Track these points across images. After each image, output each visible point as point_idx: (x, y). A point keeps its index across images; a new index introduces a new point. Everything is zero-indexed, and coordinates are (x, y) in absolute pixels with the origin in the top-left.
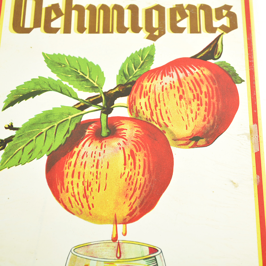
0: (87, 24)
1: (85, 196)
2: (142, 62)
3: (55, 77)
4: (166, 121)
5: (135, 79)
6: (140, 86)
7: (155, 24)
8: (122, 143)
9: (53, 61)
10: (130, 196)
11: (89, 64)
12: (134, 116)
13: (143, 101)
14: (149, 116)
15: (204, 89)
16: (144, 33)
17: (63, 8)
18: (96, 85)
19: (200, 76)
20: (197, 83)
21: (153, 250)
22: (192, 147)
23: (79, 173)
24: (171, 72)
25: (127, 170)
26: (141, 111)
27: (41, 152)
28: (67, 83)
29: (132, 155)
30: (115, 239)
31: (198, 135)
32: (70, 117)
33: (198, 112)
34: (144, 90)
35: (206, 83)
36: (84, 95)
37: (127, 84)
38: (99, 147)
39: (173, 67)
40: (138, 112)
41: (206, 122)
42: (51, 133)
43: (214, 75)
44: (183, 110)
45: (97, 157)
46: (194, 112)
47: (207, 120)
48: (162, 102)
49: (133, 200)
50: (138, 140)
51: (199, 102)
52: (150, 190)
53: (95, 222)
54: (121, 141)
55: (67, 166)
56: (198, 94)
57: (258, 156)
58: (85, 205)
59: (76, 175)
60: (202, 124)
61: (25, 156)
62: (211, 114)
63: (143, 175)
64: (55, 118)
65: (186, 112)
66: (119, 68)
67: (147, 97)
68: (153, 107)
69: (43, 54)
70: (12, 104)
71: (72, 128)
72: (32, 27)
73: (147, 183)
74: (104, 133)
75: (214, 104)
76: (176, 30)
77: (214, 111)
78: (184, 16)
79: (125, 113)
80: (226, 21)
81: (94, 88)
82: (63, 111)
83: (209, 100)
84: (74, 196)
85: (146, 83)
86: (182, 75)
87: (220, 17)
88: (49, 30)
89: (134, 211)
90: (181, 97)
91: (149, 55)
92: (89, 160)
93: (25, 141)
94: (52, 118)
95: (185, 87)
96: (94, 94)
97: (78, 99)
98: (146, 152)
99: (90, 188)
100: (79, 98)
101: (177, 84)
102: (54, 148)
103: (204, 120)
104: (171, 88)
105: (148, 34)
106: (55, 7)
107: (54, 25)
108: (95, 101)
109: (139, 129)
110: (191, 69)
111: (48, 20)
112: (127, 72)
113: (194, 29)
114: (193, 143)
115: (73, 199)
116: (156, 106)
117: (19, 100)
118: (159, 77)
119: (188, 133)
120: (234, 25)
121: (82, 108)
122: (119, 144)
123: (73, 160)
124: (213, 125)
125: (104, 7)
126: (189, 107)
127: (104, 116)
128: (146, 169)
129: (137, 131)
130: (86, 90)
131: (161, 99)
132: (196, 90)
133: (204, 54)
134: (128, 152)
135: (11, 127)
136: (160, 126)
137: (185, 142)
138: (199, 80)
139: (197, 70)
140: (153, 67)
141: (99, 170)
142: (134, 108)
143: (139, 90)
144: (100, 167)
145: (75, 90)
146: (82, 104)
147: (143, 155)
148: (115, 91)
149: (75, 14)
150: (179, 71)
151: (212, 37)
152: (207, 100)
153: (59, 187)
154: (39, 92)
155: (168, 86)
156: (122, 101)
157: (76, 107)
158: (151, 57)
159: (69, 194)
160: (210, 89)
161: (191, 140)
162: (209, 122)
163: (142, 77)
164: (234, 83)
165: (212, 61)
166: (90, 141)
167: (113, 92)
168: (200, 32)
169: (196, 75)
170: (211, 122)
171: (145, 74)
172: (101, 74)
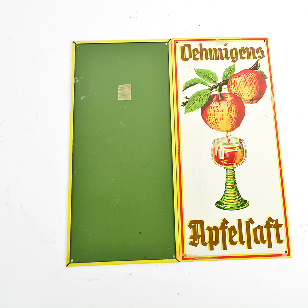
0: (209, 57)
1: (216, 122)
2: (231, 71)
3: (200, 78)
4: (241, 94)
5: (229, 78)
7: (234, 56)
8: (227, 103)
9: (198, 72)
10: (231, 122)
11: (211, 72)
12: (230, 92)
13: (232, 86)
14: (235, 92)
15: (254, 82)
16: (230, 60)
17: (199, 50)
18: (215, 81)
19: (252, 76)
20: (251, 79)
21: (241, 140)
22: (251, 103)
23: (213, 114)
24: (241, 75)
25: (230, 112)
26: (232, 90)
27: (198, 107)
28: (204, 80)
29: (231, 107)
30: (227, 137)
31: (253, 99)
32: (207, 93)
33: (252, 90)
34: (232, 82)
35: (254, 79)
36: (211, 85)
37: (226, 80)
38: (219, 104)
39: (242, 73)
40: (231, 91)
41: (255, 94)
42: (201, 99)
43: (257, 76)
44: (247, 89)
45: (219, 108)
46: (251, 90)
47: (256, 93)
48: (239, 87)
49: (232, 123)
50: (232, 101)
51: (252, 87)
52: (238, 119)
53: (220, 131)
54: (226, 102)
55: (208, 111)
57: (274, 106)
58: (216, 125)
59: (212, 115)
61: (193, 108)
62: (257, 91)
63: (235, 114)
64: (202, 94)
65: (248, 90)
66: (222, 74)
67: (234, 85)
68: (236, 89)
69: (194, 69)
70: (186, 89)
71: (208, 97)
72: (189, 58)
73: (237, 117)
74: (220, 99)
75: (258, 87)
76: (242, 58)
77: (258, 90)
78: (244, 52)
79: (226, 91)
80: (260, 54)
81: (214, 82)
82: (204, 91)
83: (256, 85)
84: (212, 122)
85: (233, 80)
86: (246, 76)
87: (258, 53)
88: (195, 59)
89: (233, 127)
90: (246, 85)
91: (233, 68)
92: (216, 109)
93: (192, 103)
94: (201, 94)
95: (247, 81)
96: (214, 84)
98: (235, 106)
99: (217, 119)
100: (209, 86)
101: (244, 80)
102: (203, 105)
103: (255, 93)
105: (232, 60)
106: (196, 49)
107: (197, 57)
108: (215, 87)
109: (232, 97)
110: (248, 73)
111: (194, 55)
112: (226, 76)
113: (249, 58)
114: (251, 102)
115: (212, 123)
116: (237, 88)
117: (188, 87)
118: (237, 77)
119: (249, 98)
120: (263, 56)
121: (211, 90)
122: (226, 103)
123: (210, 109)
124: (258, 95)
125: (214, 49)
126: (249, 88)
127: (219, 92)
128: (236, 112)
129: (232, 98)
130: (212, 83)
131: (239, 86)
132: (251, 82)
133: (253, 67)
134: (229, 106)
135: (186, 98)
137: (248, 102)
138: (252, 78)
139: (251, 74)
140: (235, 73)
141: (220, 113)
142: (230, 89)
143: (231, 82)
144: (220, 112)
145: (208, 83)
146: (211, 88)
147: (234, 107)
148: (222, 83)
149: (204, 52)
150: (244, 75)
151: (256, 61)
152: (255, 85)
153: (206, 119)
154: (195, 84)
155: (241, 81)
156: (225, 87)
157: (209, 89)
158: (234, 69)
159: (210, 122)
160: (256, 81)
161: (251, 101)
162: (256, 94)
163: (231, 77)
164: (264, 79)
165: (256, 70)
166: (215, 102)
167: (221, 83)
168: (251, 59)
169: (251, 76)
170: (257, 94)
171: (232, 76)
172: (216, 77)
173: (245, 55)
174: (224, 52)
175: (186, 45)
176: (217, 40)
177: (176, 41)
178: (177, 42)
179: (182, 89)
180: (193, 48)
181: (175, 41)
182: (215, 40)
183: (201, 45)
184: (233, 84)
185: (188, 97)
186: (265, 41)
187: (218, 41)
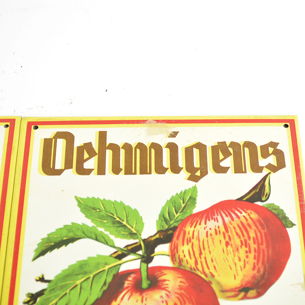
0: (122, 165)
2: (183, 205)
3: (89, 223)
4: (212, 270)
5: (176, 224)
6: (182, 232)
7: (197, 164)
8: (164, 296)
9: (87, 206)
11: (126, 208)
12: (177, 265)
13: (186, 248)
14: (193, 266)
15: (252, 235)
16: (184, 174)
17: (96, 147)
18: (134, 232)
19: (247, 220)
20: (244, 228)
22: (242, 299)
24: (216, 216)
26: (184, 259)
28: (102, 230)
31: (248, 285)
32: (107, 267)
33: (247, 260)
34: (187, 236)
35: (254, 227)
36: (122, 243)
37: (168, 230)
38: (140, 300)
39: (217, 210)
40: (181, 261)
41: (255, 272)
42: (87, 285)
43: (263, 219)
44: (230, 257)
46: (242, 260)
47: (257, 268)
48: (207, 249)
50: (183, 292)
51: (247, 249)
54: (163, 293)
56: (245, 240)
60: (252, 273)
62: (260, 263)
64: (91, 268)
65: (233, 260)
66: (158, 212)
67: (190, 244)
68: (197, 255)
69: (76, 197)
70: (43, 253)
71: (109, 279)
72: (63, 168)
74: (145, 284)
75: (263, 250)
76: (220, 169)
77: (263, 258)
78: (227, 154)
79: (167, 262)
80: (272, 160)
81: (132, 235)
82: (99, 261)
83: (258, 246)
85: (189, 229)
86: (227, 219)
87: (265, 155)
88: (82, 171)
90: (227, 244)
91: (190, 197)
93: (58, 295)
94: (87, 269)
95: (231, 232)
96: (132, 241)
97: (115, 247)
100: (116, 245)
101: (222, 229)
102: (90, 302)
103: (254, 269)
104: (216, 233)
105: (190, 174)
106: (88, 146)
107: (87, 165)
108: (134, 249)
109: (183, 280)
110: (237, 212)
111: (81, 161)
112: (167, 217)
113: (239, 169)
114: (242, 294)
116: (201, 254)
117: (51, 248)
118: (203, 221)
119: (236, 283)
120: (281, 164)
121: (120, 257)
122: (162, 297)
124: (264, 274)
125: (140, 146)
126: (237, 254)
127: (144, 265)
129: (181, 282)
130: (124, 236)
131: (206, 246)
132: (244, 236)
133: (250, 195)
135: (42, 280)
136: (206, 276)
137: (234, 293)
138: (246, 224)
139: (244, 214)
140: (195, 211)
142: (177, 256)
143: (181, 236)
145: (112, 237)
146: (120, 253)
148: (155, 238)
149: (109, 154)
150: (224, 215)
151: (259, 177)
152: (256, 246)
154: (72, 240)
155: (213, 232)
156: (163, 248)
157: (114, 255)
158: (193, 200)
160: (259, 234)
161: (241, 291)
162: (259, 271)
163: (184, 222)
164: (285, 227)
165: (259, 203)
166: (129, 294)
167: (153, 239)
168: (245, 172)
169: (243, 219)
170: (262, 270)
171: (188, 219)
172: (139, 220)
173: (228, 162)
174: (166, 154)
175: (59, 135)
176: (150, 122)
177: (33, 125)
178: (36, 128)
179: (33, 255)
180: (78, 143)
181: (30, 124)
182: (144, 122)
183: (103, 135)
184: (189, 241)
185: (46, 278)
186: (286, 126)
187: (153, 124)
